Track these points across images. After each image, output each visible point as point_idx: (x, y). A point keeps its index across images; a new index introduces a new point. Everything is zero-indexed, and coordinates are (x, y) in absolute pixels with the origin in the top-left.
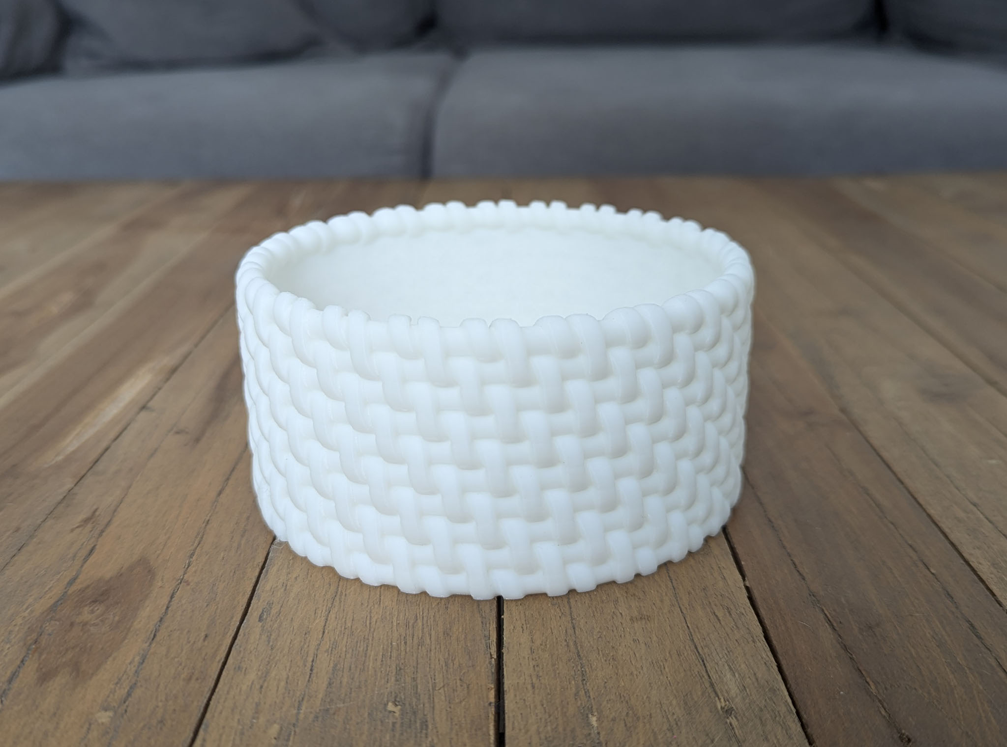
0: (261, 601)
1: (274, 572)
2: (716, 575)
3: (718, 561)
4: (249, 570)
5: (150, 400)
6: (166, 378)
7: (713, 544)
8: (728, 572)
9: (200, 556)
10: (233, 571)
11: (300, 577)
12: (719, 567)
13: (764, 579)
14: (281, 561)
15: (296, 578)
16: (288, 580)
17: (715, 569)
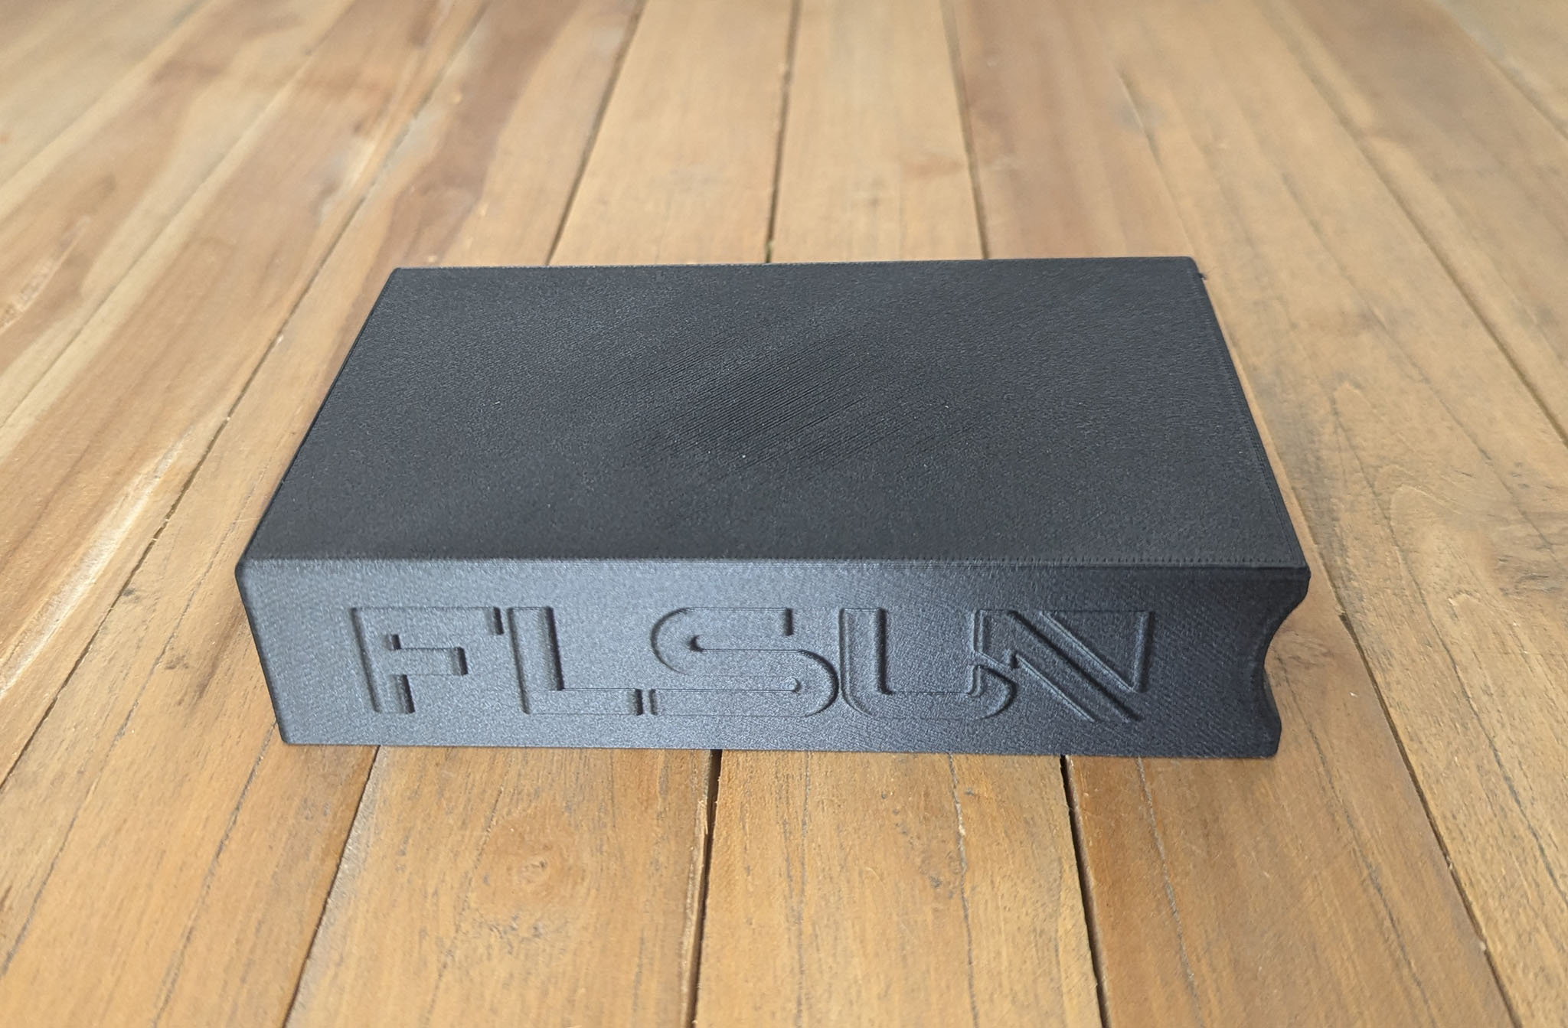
5: (137, 567)
6: (171, 502)
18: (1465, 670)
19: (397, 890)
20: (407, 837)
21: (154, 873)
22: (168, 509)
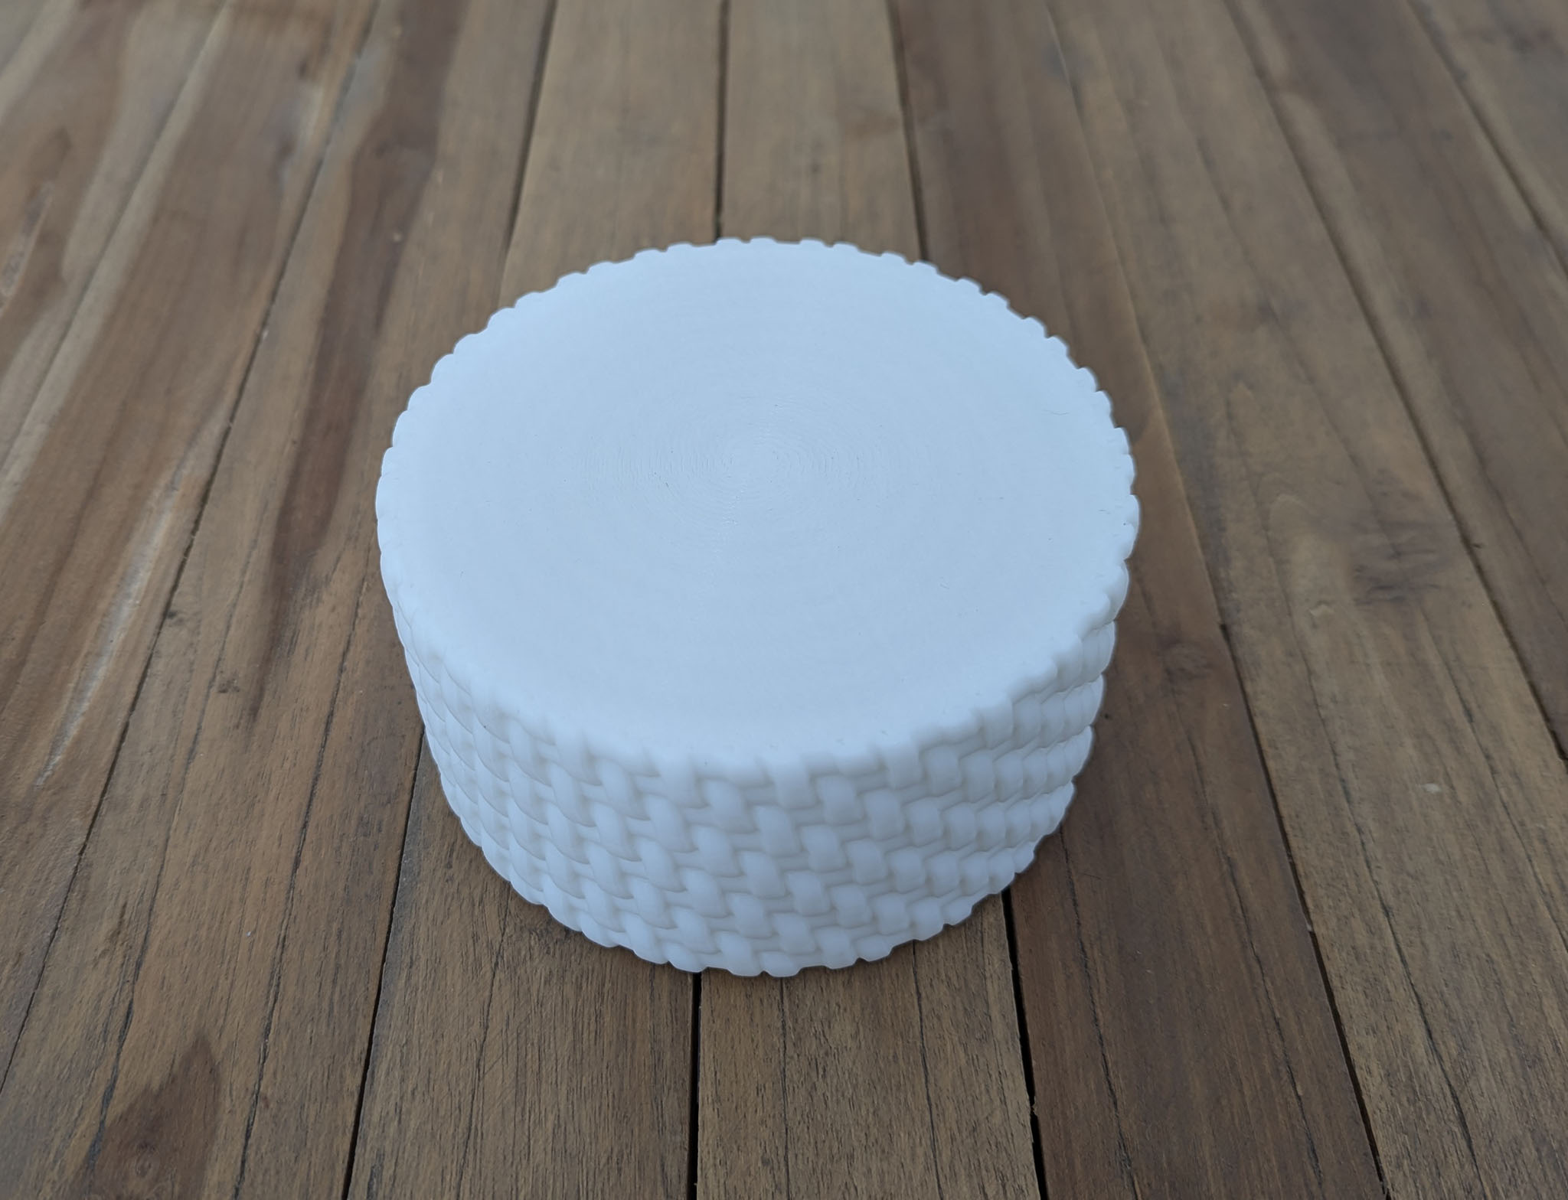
0: (368, 1148)
1: (383, 1078)
2: (994, 1093)
3: (999, 1057)
4: (348, 1071)
5: (174, 588)
6: (194, 518)
7: (995, 1012)
8: (1011, 1085)
9: (278, 1033)
10: (326, 1074)
11: (419, 1089)
12: (1000, 1073)
13: (1059, 1105)
14: (391, 1047)
15: (413, 1093)
16: (402, 1098)
17: (994, 1077)
18: (1318, 680)
19: (449, 899)
20: (452, 851)
21: (244, 888)
22: (192, 526)
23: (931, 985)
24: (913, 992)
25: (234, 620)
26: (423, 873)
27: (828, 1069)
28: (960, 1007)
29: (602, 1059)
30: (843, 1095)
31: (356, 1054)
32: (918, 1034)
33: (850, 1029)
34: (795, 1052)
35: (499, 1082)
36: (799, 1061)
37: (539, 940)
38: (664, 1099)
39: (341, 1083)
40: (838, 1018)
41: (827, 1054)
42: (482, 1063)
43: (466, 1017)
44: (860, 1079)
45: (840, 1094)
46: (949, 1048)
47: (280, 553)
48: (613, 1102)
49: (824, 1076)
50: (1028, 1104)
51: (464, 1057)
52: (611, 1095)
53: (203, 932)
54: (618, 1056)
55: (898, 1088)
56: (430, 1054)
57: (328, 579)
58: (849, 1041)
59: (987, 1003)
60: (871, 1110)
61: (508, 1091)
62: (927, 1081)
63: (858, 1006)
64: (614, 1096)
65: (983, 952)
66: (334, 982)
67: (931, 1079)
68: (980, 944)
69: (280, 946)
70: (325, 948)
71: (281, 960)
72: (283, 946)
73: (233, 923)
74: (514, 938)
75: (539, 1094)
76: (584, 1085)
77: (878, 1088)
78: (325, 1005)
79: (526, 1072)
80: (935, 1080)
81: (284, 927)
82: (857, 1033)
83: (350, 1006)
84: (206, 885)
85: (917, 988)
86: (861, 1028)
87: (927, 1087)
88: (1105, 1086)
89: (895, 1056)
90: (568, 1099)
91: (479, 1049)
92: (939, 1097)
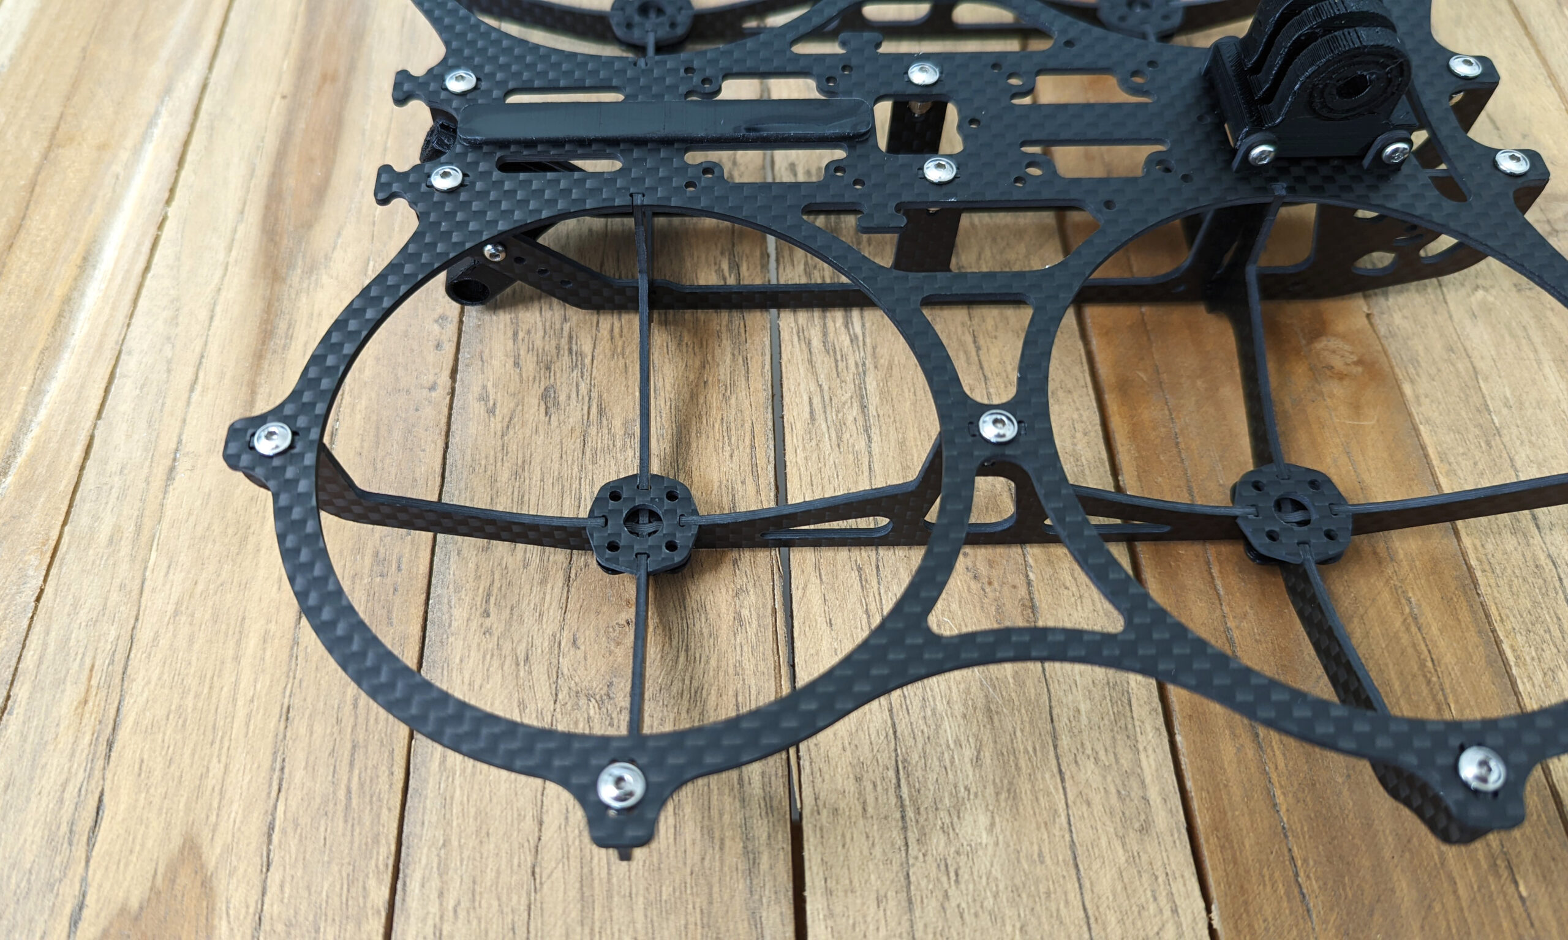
1: (417, 891)
2: (1163, 899)
3: (1164, 854)
4: (372, 883)
5: (147, 269)
6: (169, 187)
7: (1153, 794)
8: (1182, 889)
9: (284, 832)
10: (345, 887)
11: (462, 904)
12: (1167, 874)
13: (1244, 916)
14: (425, 850)
15: (455, 911)
16: (441, 917)
17: (1160, 880)
18: (1486, 379)
19: (488, 657)
20: (489, 595)
21: (238, 643)
22: (166, 195)
23: (1076, 762)
24: (1055, 770)
25: (218, 309)
26: (455, 624)
27: (960, 872)
28: (1113, 790)
29: (685, 864)
30: (982, 907)
31: (381, 858)
32: (1066, 825)
33: (983, 820)
34: (920, 850)
35: (561, 895)
36: (925, 861)
37: (600, 708)
38: (764, 914)
39: (364, 897)
40: (968, 806)
41: (958, 853)
42: (537, 870)
43: (515, 809)
44: (1001, 886)
45: (978, 905)
46: (1104, 842)
47: (270, 231)
48: (702, 920)
49: (957, 881)
50: (1204, 913)
51: (516, 862)
52: (698, 910)
53: (189, 702)
54: (703, 859)
55: (1048, 894)
56: (474, 859)
57: (327, 258)
58: (984, 835)
59: (1143, 782)
60: (1018, 925)
61: (572, 906)
62: (1081, 888)
63: (990, 790)
64: (702, 911)
65: (1132, 718)
66: (352, 764)
67: (1087, 884)
68: (1128, 708)
69: (284, 717)
70: (339, 721)
71: (285, 736)
72: (287, 719)
73: (225, 689)
74: (569, 707)
75: (610, 911)
76: (664, 897)
77: (1024, 896)
78: (342, 794)
79: (593, 880)
80: (1091, 884)
81: (288, 693)
82: (993, 824)
83: (372, 797)
84: (191, 641)
85: (1059, 765)
86: (997, 820)
87: (1082, 894)
88: (1296, 891)
89: (1040, 854)
90: (646, 916)
91: (533, 850)
92: (1098, 907)
